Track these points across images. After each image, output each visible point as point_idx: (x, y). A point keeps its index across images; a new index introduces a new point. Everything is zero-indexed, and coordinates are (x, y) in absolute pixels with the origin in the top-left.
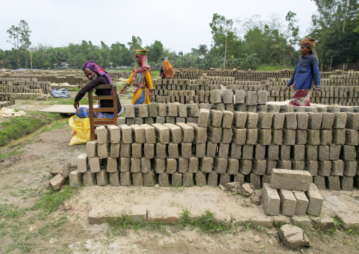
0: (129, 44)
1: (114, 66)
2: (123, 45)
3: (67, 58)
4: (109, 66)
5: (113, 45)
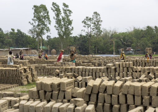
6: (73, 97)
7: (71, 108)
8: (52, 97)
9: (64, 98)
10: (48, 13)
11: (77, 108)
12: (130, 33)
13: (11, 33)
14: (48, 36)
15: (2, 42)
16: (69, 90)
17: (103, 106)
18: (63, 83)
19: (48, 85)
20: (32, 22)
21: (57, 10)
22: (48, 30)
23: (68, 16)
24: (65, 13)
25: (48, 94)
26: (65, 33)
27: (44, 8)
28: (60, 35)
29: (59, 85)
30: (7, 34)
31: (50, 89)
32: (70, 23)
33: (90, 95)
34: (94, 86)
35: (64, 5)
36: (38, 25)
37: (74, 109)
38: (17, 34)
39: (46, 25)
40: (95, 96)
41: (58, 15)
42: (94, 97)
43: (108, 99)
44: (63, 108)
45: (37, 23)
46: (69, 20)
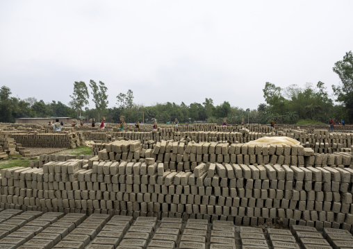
0: (204, 103)
1: (192, 121)
2: (200, 105)
3: (155, 115)
4: (188, 121)
5: (192, 104)
6: (141, 157)
7: (143, 167)
8: (121, 158)
9: (133, 158)
10: (86, 89)
11: (150, 166)
12: (154, 107)
13: (52, 104)
14: (86, 108)
15: (44, 112)
16: (138, 151)
17: (169, 163)
18: (133, 145)
19: (118, 147)
20: (72, 95)
21: (95, 87)
22: (87, 102)
23: (104, 92)
24: (102, 89)
25: (118, 155)
26: (101, 106)
27: (83, 84)
28: (97, 107)
29: (129, 147)
30: (48, 105)
31: (120, 151)
32: (106, 97)
33: (157, 155)
34: (162, 147)
35: (101, 82)
36: (78, 98)
37: (147, 168)
38: (58, 105)
39: (85, 99)
40: (162, 155)
41: (95, 91)
42: (160, 157)
43: (173, 158)
44: (136, 167)
45: (77, 96)
46: (104, 95)
